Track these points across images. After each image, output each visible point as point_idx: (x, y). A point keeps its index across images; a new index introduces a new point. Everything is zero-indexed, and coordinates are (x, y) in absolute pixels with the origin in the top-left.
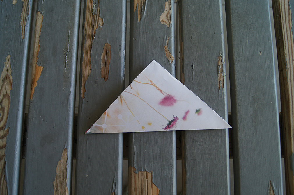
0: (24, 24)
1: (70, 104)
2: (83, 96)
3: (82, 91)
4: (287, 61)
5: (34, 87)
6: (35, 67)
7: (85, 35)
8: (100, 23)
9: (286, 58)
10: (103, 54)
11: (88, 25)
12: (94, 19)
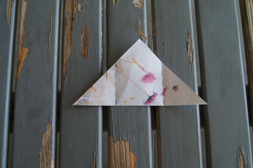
0: (10, 11)
1: (53, 82)
2: (65, 74)
3: (64, 70)
4: (251, 37)
5: (21, 67)
6: (21, 49)
7: (66, 19)
8: (79, 7)
9: (250, 33)
10: (82, 36)
11: (68, 9)
12: (73, 5)
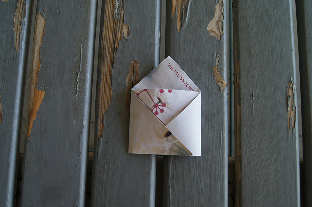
0: (18, 31)
1: (82, 146)
2: (100, 134)
3: (99, 128)
5: (33, 119)
6: (34, 91)
7: (104, 48)
8: (125, 31)
10: (128, 76)
11: (108, 34)
12: (116, 27)
